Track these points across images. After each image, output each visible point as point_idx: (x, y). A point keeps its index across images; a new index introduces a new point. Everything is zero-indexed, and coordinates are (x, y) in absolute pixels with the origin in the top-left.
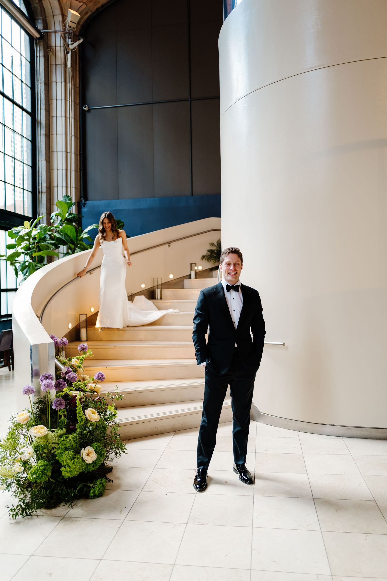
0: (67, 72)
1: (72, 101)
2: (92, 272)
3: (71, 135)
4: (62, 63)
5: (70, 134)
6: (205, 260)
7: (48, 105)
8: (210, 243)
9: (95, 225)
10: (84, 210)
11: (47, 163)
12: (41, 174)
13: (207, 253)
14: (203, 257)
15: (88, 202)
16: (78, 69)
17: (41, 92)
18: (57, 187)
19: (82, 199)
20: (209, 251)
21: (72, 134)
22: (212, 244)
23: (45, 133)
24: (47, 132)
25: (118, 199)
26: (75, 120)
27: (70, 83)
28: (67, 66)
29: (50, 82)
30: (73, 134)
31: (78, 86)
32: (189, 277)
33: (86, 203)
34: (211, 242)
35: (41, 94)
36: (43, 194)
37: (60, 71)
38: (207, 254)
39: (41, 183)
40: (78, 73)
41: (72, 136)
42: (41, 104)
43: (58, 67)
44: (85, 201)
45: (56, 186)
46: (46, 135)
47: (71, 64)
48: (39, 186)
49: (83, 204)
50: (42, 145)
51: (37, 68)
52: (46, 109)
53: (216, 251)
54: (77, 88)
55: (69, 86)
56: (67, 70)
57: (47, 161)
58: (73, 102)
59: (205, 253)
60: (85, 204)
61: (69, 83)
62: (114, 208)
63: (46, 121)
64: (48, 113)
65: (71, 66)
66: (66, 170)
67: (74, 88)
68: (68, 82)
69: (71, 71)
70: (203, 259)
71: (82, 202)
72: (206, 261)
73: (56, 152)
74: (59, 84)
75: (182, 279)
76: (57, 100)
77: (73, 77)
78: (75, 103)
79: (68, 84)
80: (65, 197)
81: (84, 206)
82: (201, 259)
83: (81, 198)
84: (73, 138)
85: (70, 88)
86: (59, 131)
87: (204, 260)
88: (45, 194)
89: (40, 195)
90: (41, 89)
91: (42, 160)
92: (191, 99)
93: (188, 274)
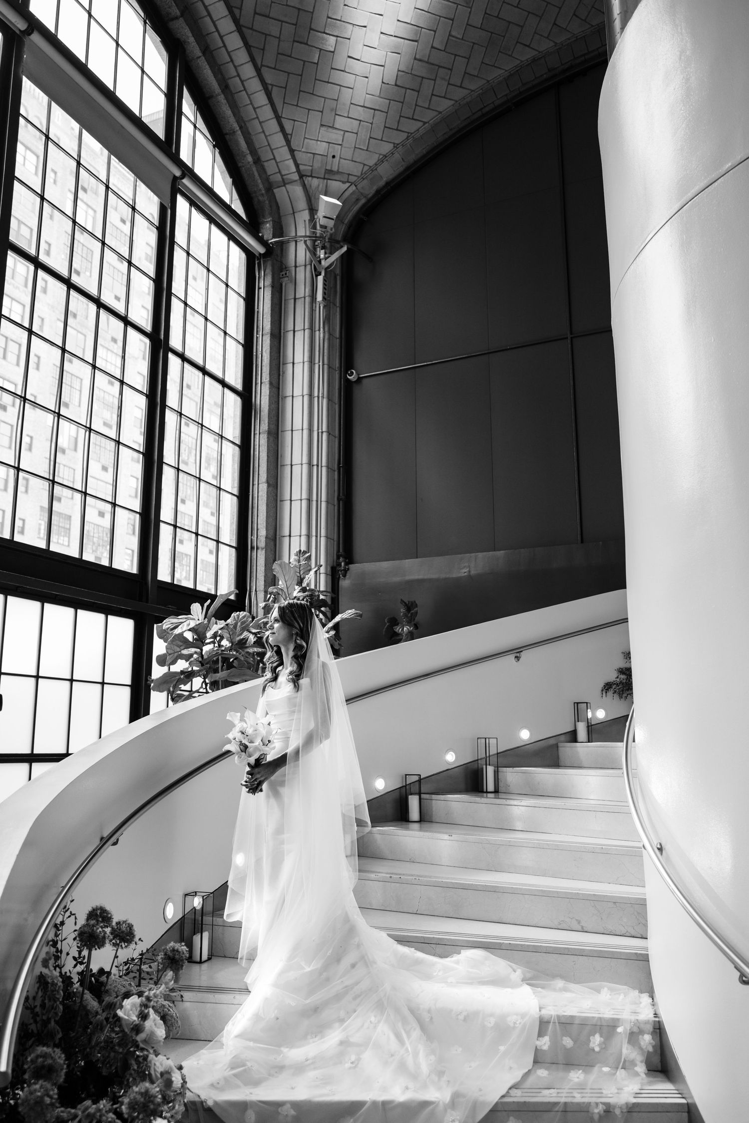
0: (315, 311)
1: (323, 365)
3: (320, 431)
4: (307, 294)
5: (318, 429)
6: (614, 693)
7: (276, 376)
8: (623, 653)
10: (345, 583)
11: (271, 489)
12: (258, 510)
13: (618, 677)
14: (608, 686)
15: (351, 566)
16: (338, 305)
17: (264, 350)
18: (290, 536)
19: (341, 559)
21: (322, 429)
23: (268, 428)
24: (273, 427)
25: (416, 558)
26: (330, 400)
27: (322, 329)
28: (316, 299)
29: (282, 331)
30: (324, 429)
31: (337, 335)
32: (573, 736)
33: (348, 569)
35: (264, 354)
36: (259, 551)
37: (303, 309)
38: (618, 680)
39: (257, 530)
40: (338, 309)
41: (322, 432)
42: (263, 374)
43: (299, 304)
44: (347, 564)
45: (288, 534)
46: (269, 433)
47: (324, 293)
48: (252, 536)
49: (341, 571)
50: (261, 454)
51: (258, 308)
52: (271, 383)
54: (336, 338)
55: (319, 335)
56: (316, 307)
57: (269, 485)
58: (326, 366)
60: (346, 571)
61: (319, 330)
63: (269, 406)
64: (275, 390)
65: (324, 298)
66: (309, 500)
67: (329, 339)
68: (317, 328)
69: (325, 307)
70: (606, 692)
71: (341, 566)
72: (616, 696)
73: (290, 466)
74: (299, 335)
75: (552, 742)
76: (295, 365)
77: (328, 319)
78: (329, 367)
79: (317, 333)
80: (297, 555)
81: (345, 576)
82: (602, 690)
83: (338, 557)
84: (325, 436)
85: (322, 339)
86: (297, 424)
87: (610, 693)
88: (264, 551)
89: (253, 554)
90: (264, 346)
91: (260, 482)
92: (572, 336)
93: (570, 728)
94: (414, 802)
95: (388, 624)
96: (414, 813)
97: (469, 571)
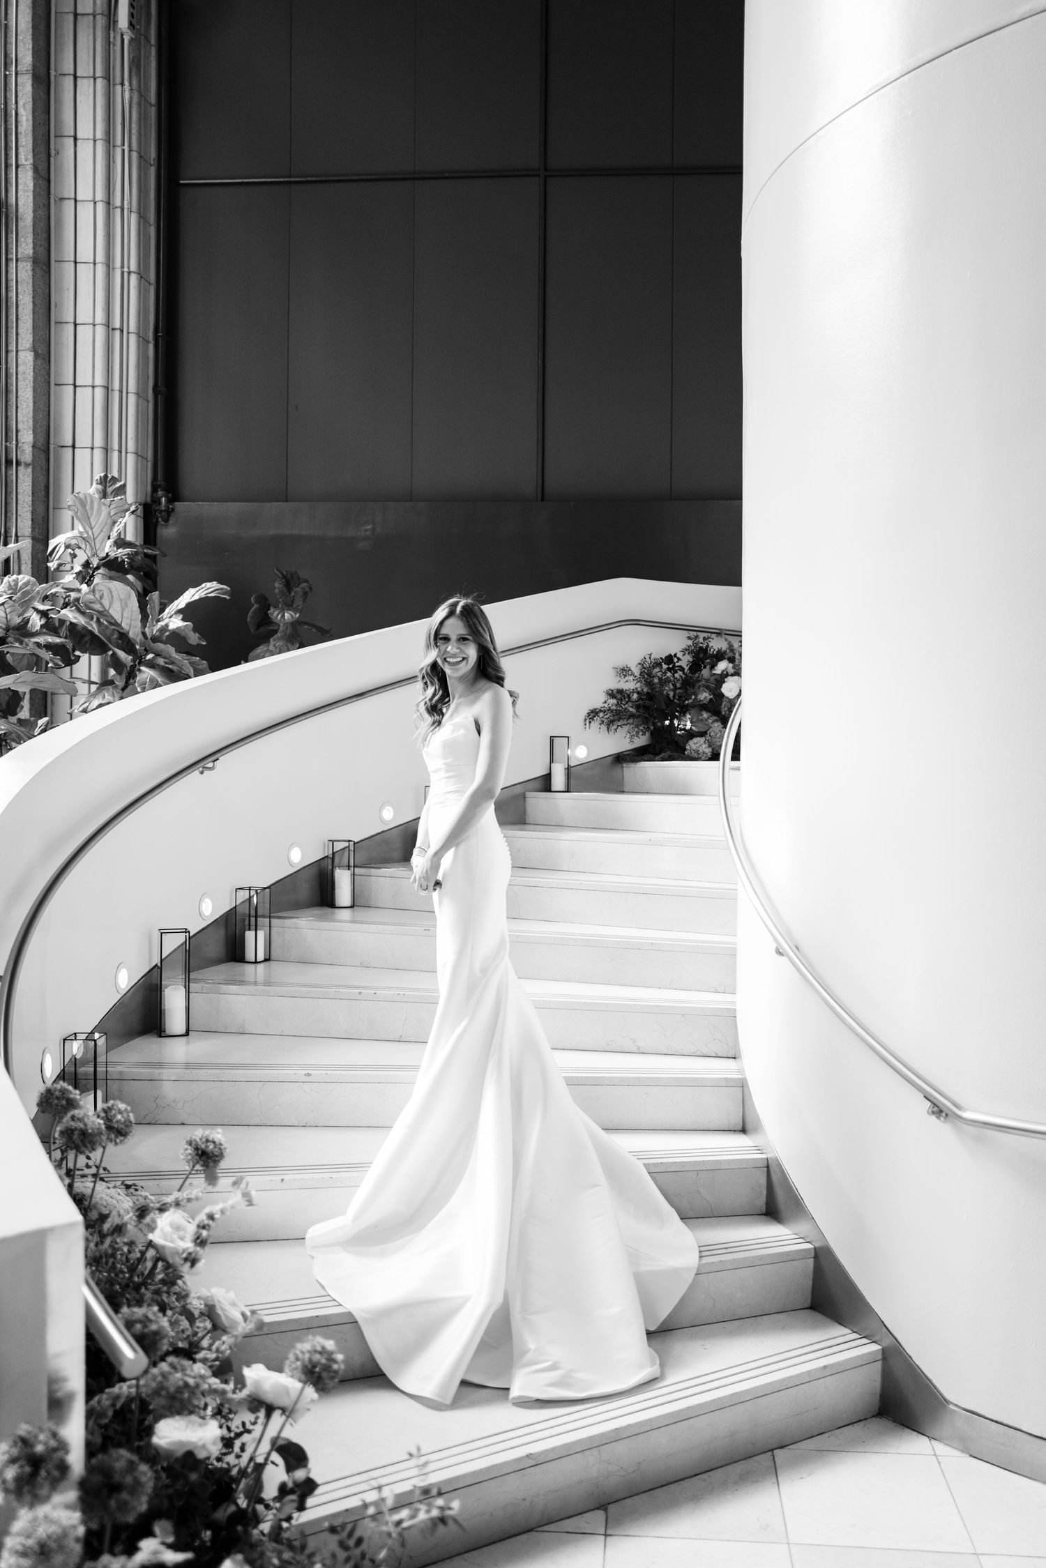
0: (114, 45)
1: (130, 151)
2: (210, 765)
3: (126, 270)
4: (99, 10)
5: (122, 267)
6: (600, 724)
7: (43, 157)
8: (614, 668)
9: (209, 585)
10: (167, 532)
11: (39, 362)
12: (17, 397)
13: (605, 702)
14: (593, 714)
15: (179, 505)
16: (153, 41)
17: (21, 103)
18: (74, 447)
19: (160, 493)
20: (611, 694)
21: (129, 268)
22: (624, 672)
23: (34, 253)
24: (41, 250)
25: (286, 501)
26: (142, 217)
27: (126, 83)
28: (115, 22)
29: (53, 73)
30: (133, 267)
31: (153, 98)
32: (545, 783)
33: (173, 510)
34: (621, 664)
35: (21, 111)
36: (21, 469)
37: (91, 37)
38: (606, 705)
39: (17, 431)
40: (153, 51)
41: (129, 273)
42: (21, 150)
43: (84, 24)
44: (170, 501)
45: (70, 443)
46: (35, 261)
47: (132, 15)
48: (6, 441)
49: (161, 511)
50: (20, 297)
51: (6, 19)
52: (36, 169)
53: (635, 696)
54: (151, 105)
55: (123, 94)
56: (114, 38)
57: (37, 356)
58: (135, 155)
59: (599, 700)
60: (169, 513)
61: (122, 84)
62: (272, 532)
63: (34, 211)
64: (43, 183)
65: (131, 25)
66: (107, 389)
67: (139, 104)
68: (118, 80)
69: (131, 41)
70: (590, 722)
71: (160, 503)
72: (604, 727)
73: (72, 326)
74: (85, 86)
75: (518, 790)
76: (79, 143)
77: (136, 64)
78: (141, 157)
79: (119, 88)
80: (101, 484)
81: (167, 521)
82: (586, 720)
83: (155, 489)
84: (134, 279)
85: (127, 102)
86: (85, 253)
87: (595, 724)
88: (30, 470)
89: (10, 472)
90: (20, 95)
91: (20, 348)
92: (546, 173)
93: (542, 771)
94: (343, 880)
95: (256, 606)
96: (343, 894)
97: (373, 530)
